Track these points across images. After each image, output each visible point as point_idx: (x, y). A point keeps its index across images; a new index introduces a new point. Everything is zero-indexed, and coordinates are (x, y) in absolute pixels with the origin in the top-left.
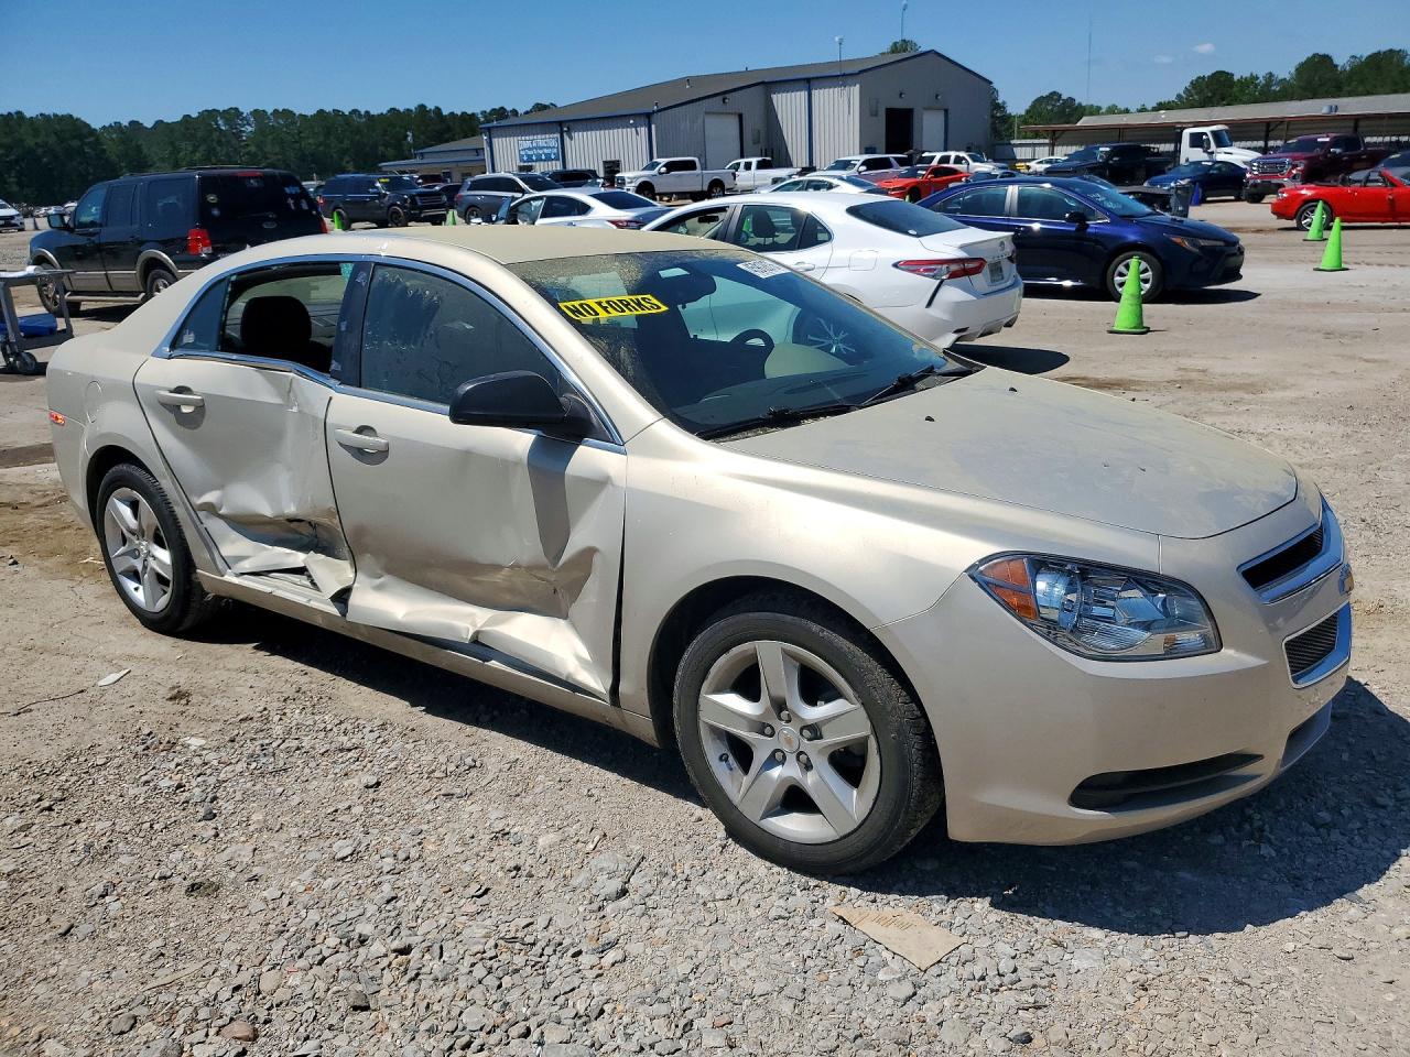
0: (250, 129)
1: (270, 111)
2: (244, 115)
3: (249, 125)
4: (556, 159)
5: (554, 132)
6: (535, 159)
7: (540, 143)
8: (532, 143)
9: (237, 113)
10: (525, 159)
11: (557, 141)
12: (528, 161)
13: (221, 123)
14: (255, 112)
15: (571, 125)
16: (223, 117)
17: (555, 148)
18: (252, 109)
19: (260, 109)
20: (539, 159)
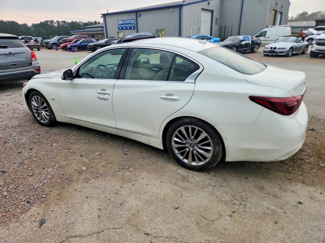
0: (56, 25)
1: (60, 21)
2: (54, 22)
4: (134, 29)
5: (133, 16)
6: (124, 29)
7: (127, 22)
8: (123, 22)
9: (53, 21)
10: (120, 29)
11: (134, 20)
12: (121, 30)
13: (49, 23)
14: (57, 21)
15: (141, 13)
16: (50, 22)
17: (134, 24)
18: (56, 21)
19: (58, 20)
20: (126, 29)
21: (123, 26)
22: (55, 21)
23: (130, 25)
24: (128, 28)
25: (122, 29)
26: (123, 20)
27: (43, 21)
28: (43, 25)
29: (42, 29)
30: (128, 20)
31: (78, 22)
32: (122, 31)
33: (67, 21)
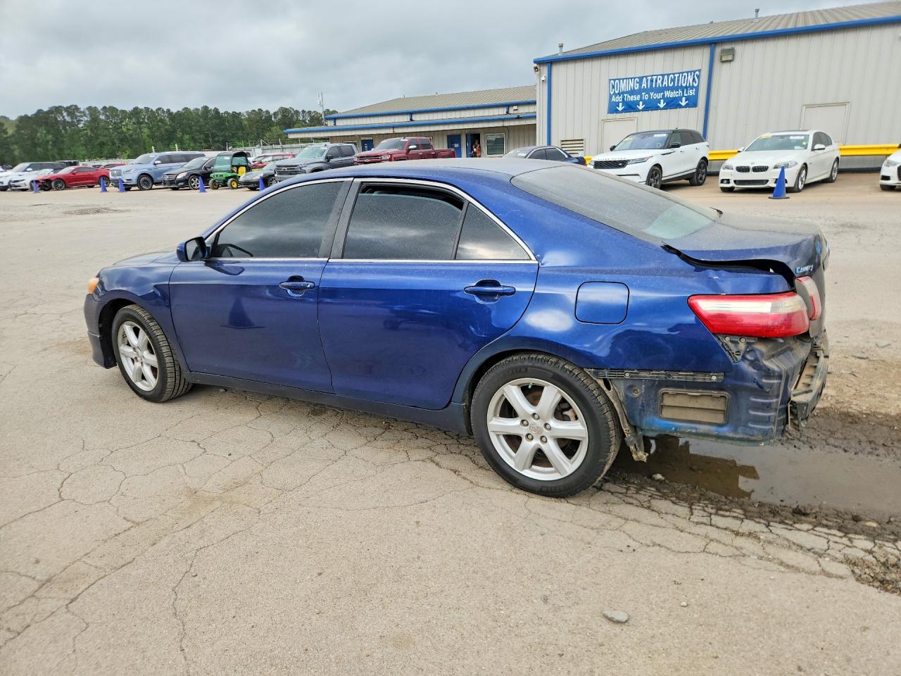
0: (86, 119)
1: (100, 107)
2: (82, 110)
3: (85, 115)
4: (692, 103)
5: (697, 60)
6: (641, 107)
7: (659, 82)
8: (640, 83)
9: (76, 108)
10: (620, 108)
11: (698, 77)
12: (624, 111)
13: (65, 114)
14: (90, 108)
15: (739, 48)
16: (66, 111)
17: (692, 87)
18: (87, 106)
19: (93, 106)
20: (651, 106)
21: (632, 98)
22: (83, 107)
23: (668, 94)
24: (662, 105)
25: (630, 107)
26: (641, 79)
27: (46, 109)
28: (45, 119)
29: (44, 132)
30: (663, 76)
31: (154, 110)
32: (627, 115)
33: (119, 109)
